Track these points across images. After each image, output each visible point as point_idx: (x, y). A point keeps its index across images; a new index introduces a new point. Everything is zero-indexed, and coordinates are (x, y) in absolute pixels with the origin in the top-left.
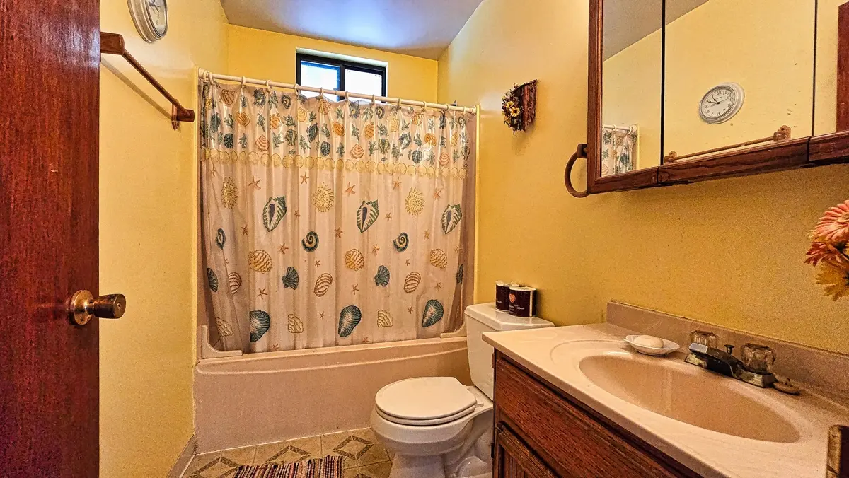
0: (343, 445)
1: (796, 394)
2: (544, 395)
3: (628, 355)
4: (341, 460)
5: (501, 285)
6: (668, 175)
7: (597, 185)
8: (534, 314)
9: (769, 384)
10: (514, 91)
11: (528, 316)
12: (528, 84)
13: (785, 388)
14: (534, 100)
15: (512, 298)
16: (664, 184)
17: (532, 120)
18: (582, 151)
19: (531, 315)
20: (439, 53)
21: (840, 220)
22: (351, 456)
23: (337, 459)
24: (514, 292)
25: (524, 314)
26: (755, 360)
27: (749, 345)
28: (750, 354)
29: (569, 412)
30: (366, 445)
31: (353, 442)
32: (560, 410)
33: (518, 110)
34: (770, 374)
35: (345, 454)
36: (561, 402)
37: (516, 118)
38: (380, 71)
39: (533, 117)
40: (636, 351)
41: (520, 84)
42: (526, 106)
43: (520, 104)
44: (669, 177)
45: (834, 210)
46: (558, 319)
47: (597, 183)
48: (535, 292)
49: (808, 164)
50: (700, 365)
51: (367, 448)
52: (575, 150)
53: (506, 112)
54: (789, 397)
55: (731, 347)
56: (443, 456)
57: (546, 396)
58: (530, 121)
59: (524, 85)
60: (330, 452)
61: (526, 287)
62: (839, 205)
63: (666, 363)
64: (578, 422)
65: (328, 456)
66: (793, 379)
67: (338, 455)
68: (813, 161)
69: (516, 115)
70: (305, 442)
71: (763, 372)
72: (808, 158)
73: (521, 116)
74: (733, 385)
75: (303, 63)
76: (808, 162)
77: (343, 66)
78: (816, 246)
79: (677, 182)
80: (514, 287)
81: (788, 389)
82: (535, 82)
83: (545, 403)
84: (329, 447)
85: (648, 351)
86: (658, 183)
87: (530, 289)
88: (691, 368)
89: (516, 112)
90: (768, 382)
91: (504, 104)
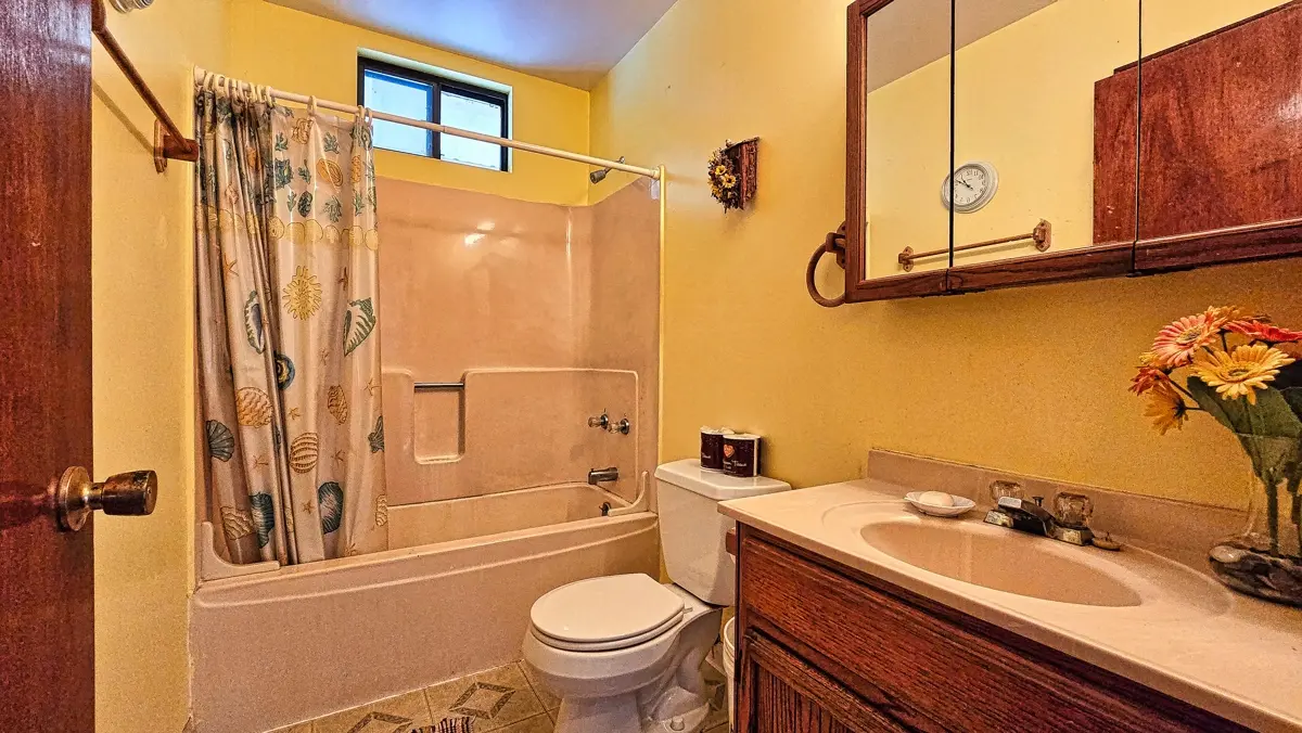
0: (464, 698)
1: (1117, 550)
2: (829, 582)
3: (914, 519)
4: (467, 723)
5: (709, 432)
6: (960, 280)
7: (859, 291)
8: (759, 472)
9: (1087, 542)
10: (727, 152)
11: (751, 475)
12: (748, 143)
13: (1103, 543)
14: (755, 166)
15: (728, 451)
16: (955, 292)
17: (753, 193)
18: (833, 244)
19: (755, 474)
20: (591, 81)
21: (1179, 340)
22: (483, 715)
23: (459, 723)
24: (730, 442)
25: (745, 473)
26: (1072, 514)
27: (1063, 495)
28: (1065, 505)
29: (872, 601)
30: (503, 694)
31: (479, 691)
32: (857, 598)
33: (734, 179)
34: (1087, 529)
35: (471, 712)
36: (856, 588)
37: (730, 190)
38: (498, 99)
39: (753, 189)
40: (924, 513)
41: (735, 141)
42: (744, 174)
43: (736, 170)
44: (962, 283)
45: (1171, 330)
46: (795, 477)
47: (861, 288)
48: (760, 440)
49: (1133, 273)
50: (1004, 525)
51: (507, 697)
52: (822, 241)
53: (715, 180)
54: (1110, 555)
55: (1040, 500)
56: (638, 694)
57: (832, 583)
58: (749, 195)
59: (740, 145)
60: (445, 713)
61: (745, 435)
62: (1174, 323)
63: (963, 525)
64: (888, 612)
65: (445, 720)
66: (1114, 532)
67: (458, 715)
68: (1139, 270)
69: (730, 186)
70: (398, 702)
71: (1078, 526)
72: (1133, 266)
73: (738, 188)
74: (1046, 545)
75: (369, 74)
76: (1133, 271)
77: (439, 85)
78: (1144, 372)
79: (972, 290)
80: (729, 435)
81: (1108, 544)
82: (756, 140)
83: (832, 591)
84: (442, 705)
85: (940, 512)
86: (947, 290)
87: (754, 437)
88: (994, 529)
89: (730, 181)
90: (1085, 537)
91: (713, 168)
